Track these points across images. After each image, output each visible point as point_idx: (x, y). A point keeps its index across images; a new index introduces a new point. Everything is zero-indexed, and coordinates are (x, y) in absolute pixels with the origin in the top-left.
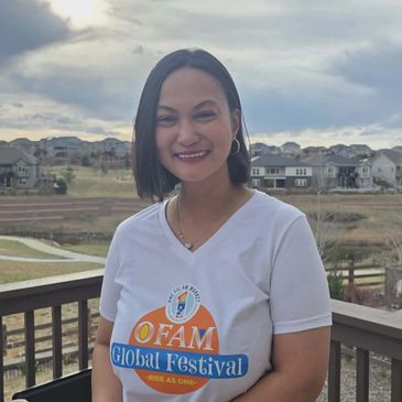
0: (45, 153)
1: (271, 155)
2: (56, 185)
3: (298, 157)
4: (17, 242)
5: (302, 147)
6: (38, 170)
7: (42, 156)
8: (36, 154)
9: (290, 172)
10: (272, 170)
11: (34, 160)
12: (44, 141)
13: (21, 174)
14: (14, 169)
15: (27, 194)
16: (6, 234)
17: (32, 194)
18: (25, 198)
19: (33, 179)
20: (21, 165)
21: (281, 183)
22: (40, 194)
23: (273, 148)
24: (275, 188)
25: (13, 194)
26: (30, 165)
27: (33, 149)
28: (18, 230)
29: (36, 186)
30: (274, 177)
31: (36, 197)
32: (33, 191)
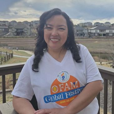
0: (32, 25)
1: (101, 26)
2: (35, 35)
3: (110, 26)
4: (24, 52)
5: (111, 24)
6: (30, 30)
7: (32, 26)
8: (30, 26)
9: (107, 31)
10: (101, 31)
11: (29, 27)
12: (32, 22)
13: (25, 32)
14: (24, 30)
15: (27, 38)
16: (21, 50)
17: (29, 38)
18: (27, 39)
19: (29, 33)
20: (26, 29)
21: (104, 35)
22: (31, 38)
23: (102, 24)
24: (102, 37)
25: (23, 38)
26: (28, 29)
27: (29, 24)
28: (24, 48)
29: (30, 35)
30: (102, 33)
31: (30, 39)
32: (29, 37)
